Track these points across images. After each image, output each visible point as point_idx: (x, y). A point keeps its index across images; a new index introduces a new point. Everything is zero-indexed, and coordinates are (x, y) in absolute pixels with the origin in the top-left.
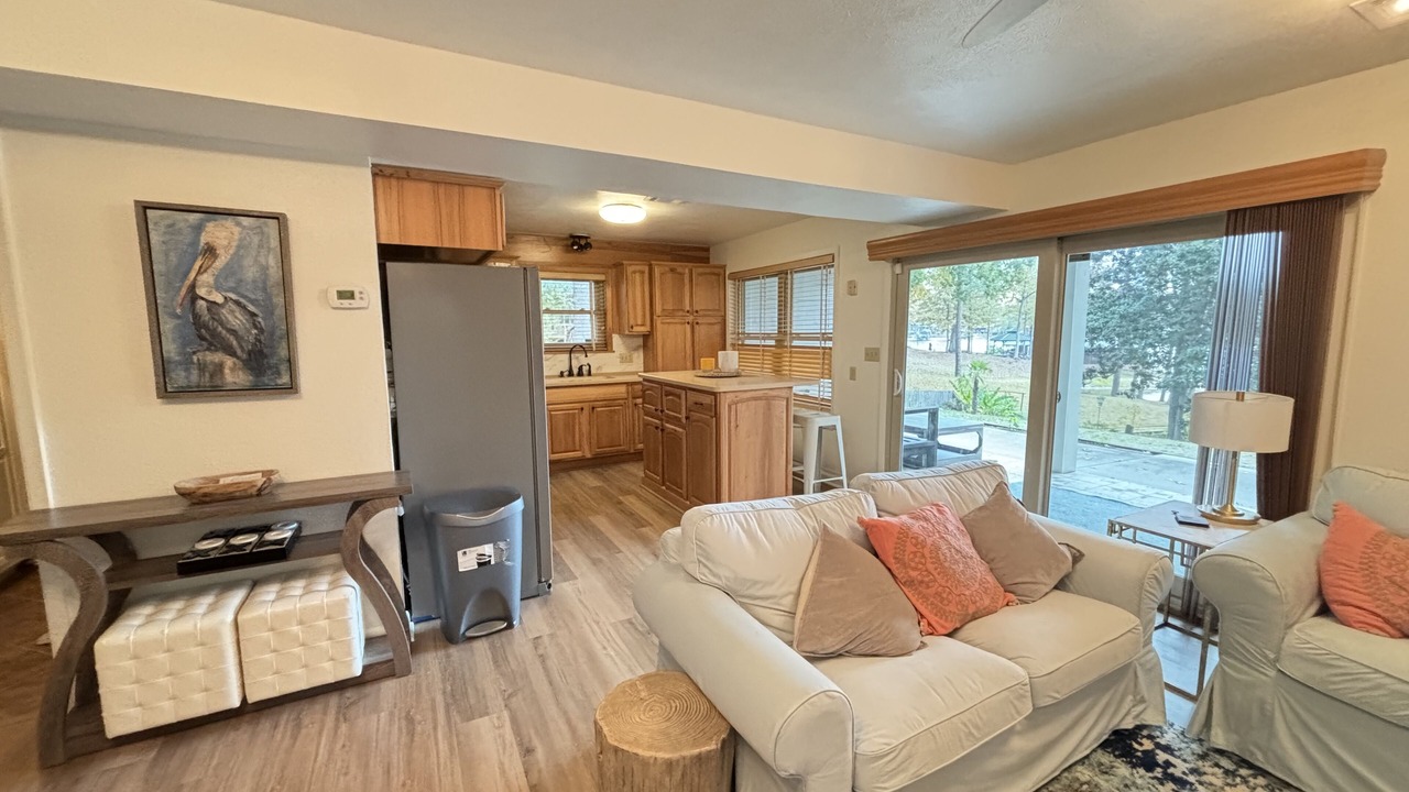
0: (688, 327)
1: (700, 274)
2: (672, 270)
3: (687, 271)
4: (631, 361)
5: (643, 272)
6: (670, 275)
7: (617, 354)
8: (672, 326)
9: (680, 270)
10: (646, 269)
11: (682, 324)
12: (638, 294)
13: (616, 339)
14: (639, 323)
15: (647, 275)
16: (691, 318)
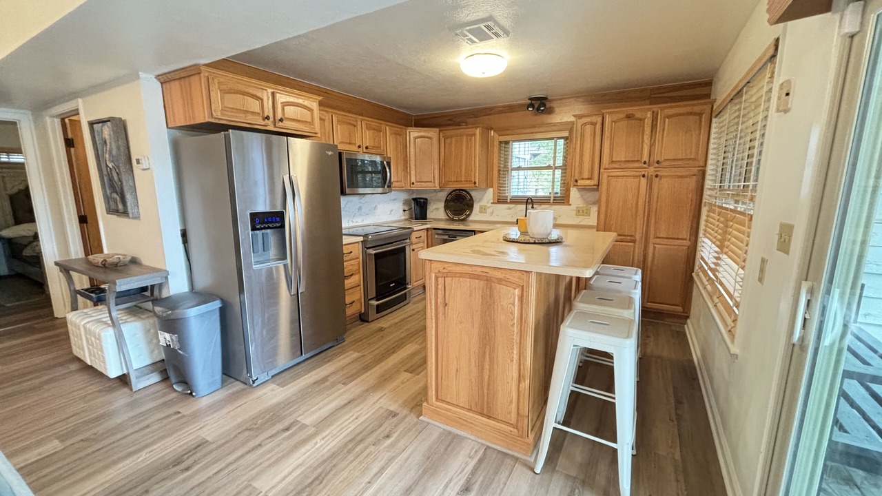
0: (644, 181)
1: (669, 117)
2: (629, 117)
3: (649, 115)
4: (588, 214)
5: (594, 124)
6: (624, 123)
7: (573, 207)
8: (620, 180)
9: (638, 115)
10: (599, 119)
11: (635, 177)
12: (588, 145)
13: (574, 193)
14: (586, 176)
15: (598, 127)
16: (651, 171)
